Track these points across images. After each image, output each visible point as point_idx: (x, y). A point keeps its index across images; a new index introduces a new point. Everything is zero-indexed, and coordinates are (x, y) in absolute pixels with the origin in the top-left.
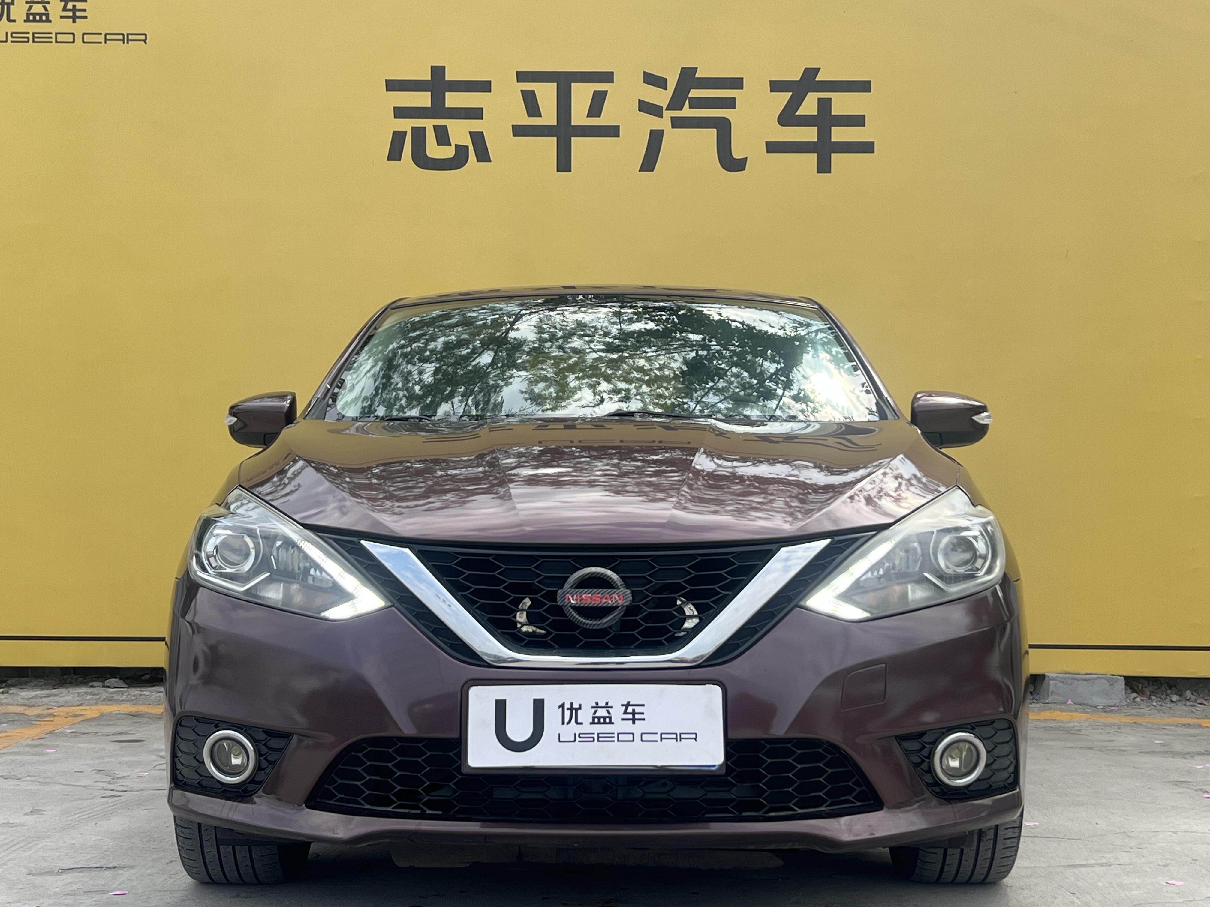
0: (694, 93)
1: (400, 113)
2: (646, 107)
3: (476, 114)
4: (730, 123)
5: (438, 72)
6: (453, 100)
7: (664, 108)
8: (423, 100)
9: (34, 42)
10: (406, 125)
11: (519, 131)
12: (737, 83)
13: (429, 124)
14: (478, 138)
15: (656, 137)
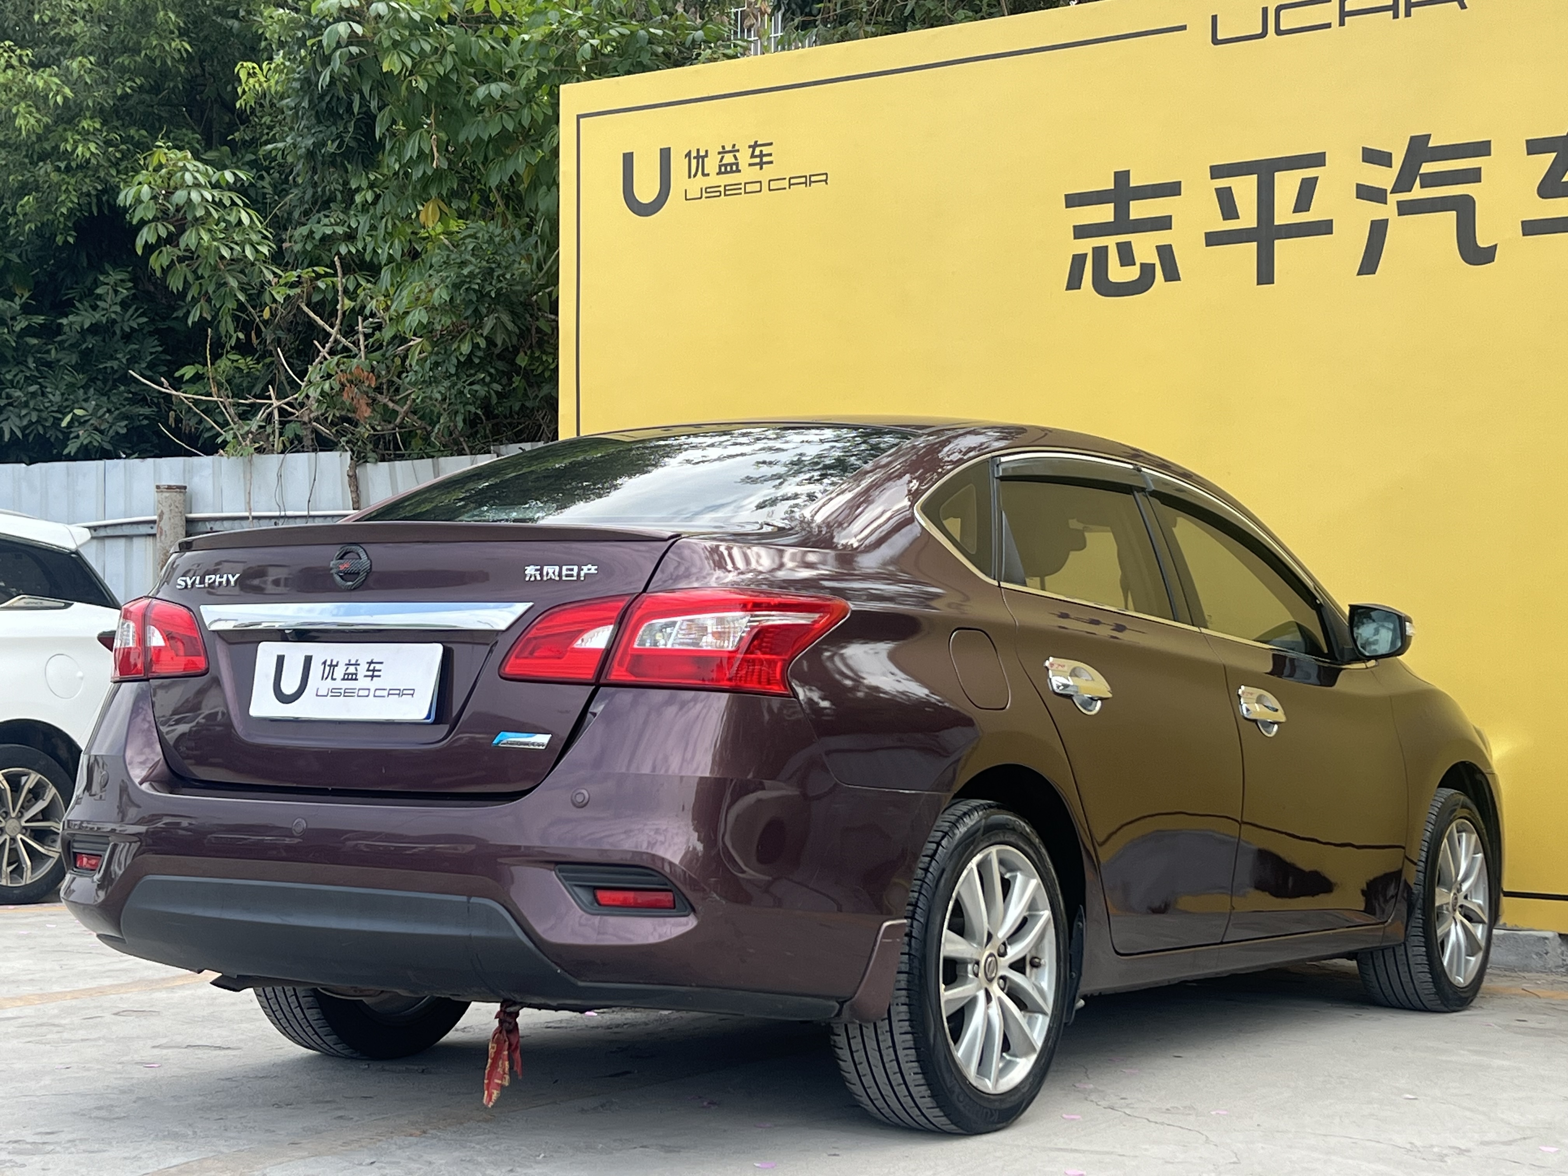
0: (1427, 168)
1: (1081, 232)
2: (1367, 193)
3: (1163, 223)
4: (1474, 202)
5: (1122, 177)
6: (1139, 210)
7: (1389, 192)
8: (1105, 213)
9: (725, 195)
10: (1087, 246)
11: (1213, 239)
12: (1482, 149)
13: (1110, 242)
14: (1166, 253)
15: (1378, 230)
